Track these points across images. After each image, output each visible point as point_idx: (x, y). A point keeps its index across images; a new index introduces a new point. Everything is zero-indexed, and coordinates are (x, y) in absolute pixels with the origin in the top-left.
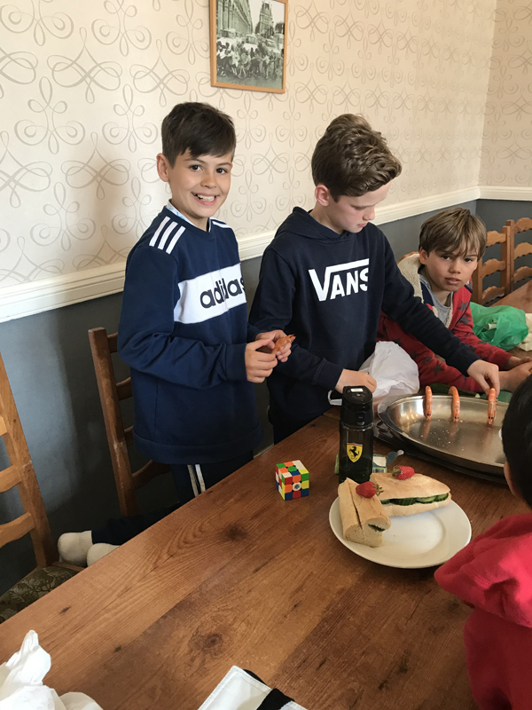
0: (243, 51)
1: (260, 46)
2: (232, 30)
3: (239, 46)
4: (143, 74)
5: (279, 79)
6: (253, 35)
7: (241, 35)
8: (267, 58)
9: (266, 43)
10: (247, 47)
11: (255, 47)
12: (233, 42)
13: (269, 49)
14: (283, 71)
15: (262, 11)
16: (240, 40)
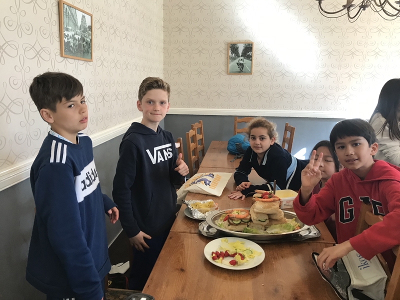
0: (75, 39)
1: (81, 36)
2: (70, 28)
3: (73, 36)
4: (29, 49)
5: (90, 54)
6: (79, 31)
7: (74, 31)
8: (85, 43)
9: (84, 35)
10: (77, 37)
11: (80, 37)
12: (70, 34)
13: (86, 39)
14: (91, 50)
15: (82, 19)
16: (73, 33)
